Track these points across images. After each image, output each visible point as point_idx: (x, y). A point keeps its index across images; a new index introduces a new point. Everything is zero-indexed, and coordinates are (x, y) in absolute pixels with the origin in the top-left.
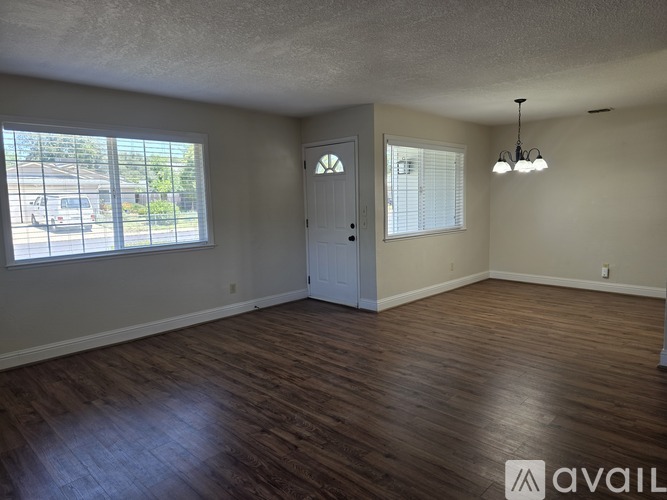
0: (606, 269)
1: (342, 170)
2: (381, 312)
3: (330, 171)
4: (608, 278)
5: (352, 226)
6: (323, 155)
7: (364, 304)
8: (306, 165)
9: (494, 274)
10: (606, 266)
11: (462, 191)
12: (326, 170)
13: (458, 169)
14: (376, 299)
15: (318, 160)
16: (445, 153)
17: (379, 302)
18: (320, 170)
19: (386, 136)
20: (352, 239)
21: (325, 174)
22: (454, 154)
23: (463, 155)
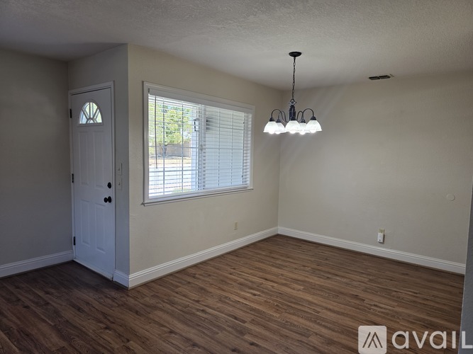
0: (382, 234)
1: (101, 121)
2: (134, 289)
3: (92, 122)
4: (383, 243)
5: (109, 185)
6: (84, 104)
7: (118, 277)
8: (71, 114)
9: (283, 230)
10: (381, 231)
11: (249, 152)
12: (88, 120)
13: (246, 129)
14: (128, 273)
15: (81, 108)
16: (231, 112)
17: (131, 276)
18: (83, 120)
19: (146, 85)
20: (108, 200)
21: (87, 125)
22: (243, 114)
23: (250, 116)
